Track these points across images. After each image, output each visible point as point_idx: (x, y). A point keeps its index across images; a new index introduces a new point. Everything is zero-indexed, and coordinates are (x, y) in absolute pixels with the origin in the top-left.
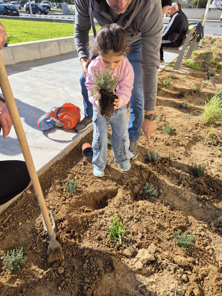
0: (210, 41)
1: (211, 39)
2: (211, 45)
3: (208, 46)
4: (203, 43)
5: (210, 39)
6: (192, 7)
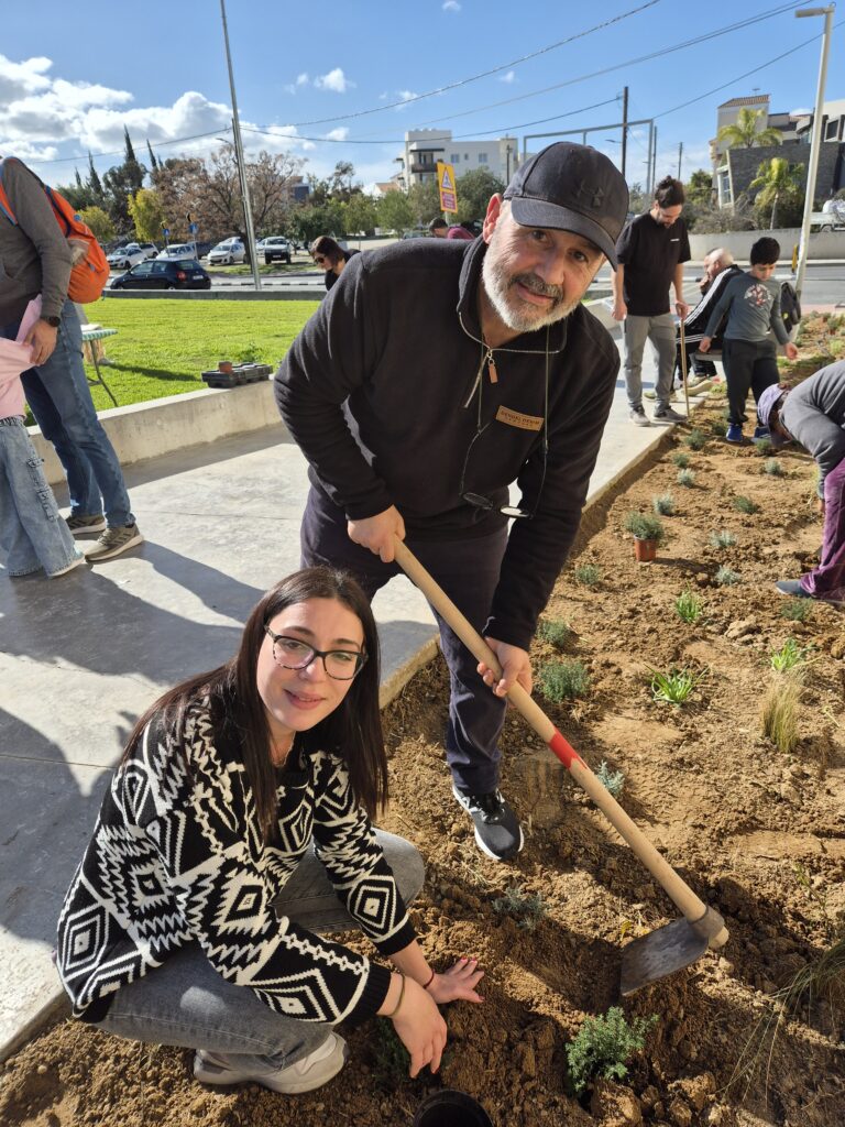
0: (826, 326)
1: (829, 320)
2: (828, 336)
3: (820, 342)
4: (805, 332)
5: (825, 319)
6: (755, 225)
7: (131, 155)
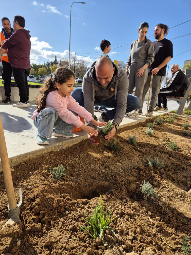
7: (56, 60)
